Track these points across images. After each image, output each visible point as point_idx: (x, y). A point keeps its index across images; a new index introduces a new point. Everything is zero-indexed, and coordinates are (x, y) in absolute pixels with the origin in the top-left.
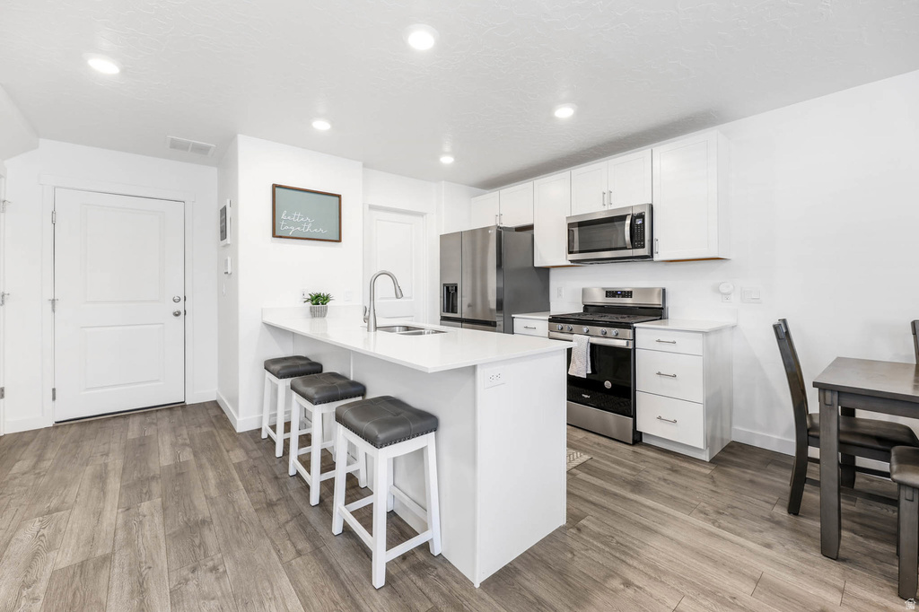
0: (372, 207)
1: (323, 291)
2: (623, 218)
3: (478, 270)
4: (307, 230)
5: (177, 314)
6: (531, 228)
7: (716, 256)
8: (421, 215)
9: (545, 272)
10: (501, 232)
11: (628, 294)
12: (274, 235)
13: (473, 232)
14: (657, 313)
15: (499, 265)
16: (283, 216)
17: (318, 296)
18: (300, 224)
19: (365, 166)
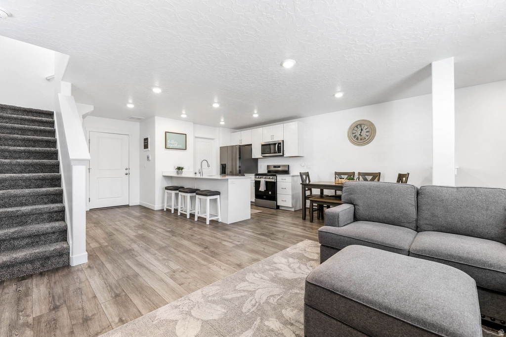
0: (196, 137)
1: (181, 166)
2: (276, 144)
3: (234, 159)
4: (176, 146)
5: (126, 174)
6: (251, 145)
7: (297, 155)
8: (213, 139)
9: (257, 160)
10: (240, 146)
11: (279, 167)
12: (166, 148)
13: (232, 146)
14: (286, 172)
15: (240, 158)
16: (168, 142)
17: (180, 168)
18: (174, 144)
19: (194, 123)
